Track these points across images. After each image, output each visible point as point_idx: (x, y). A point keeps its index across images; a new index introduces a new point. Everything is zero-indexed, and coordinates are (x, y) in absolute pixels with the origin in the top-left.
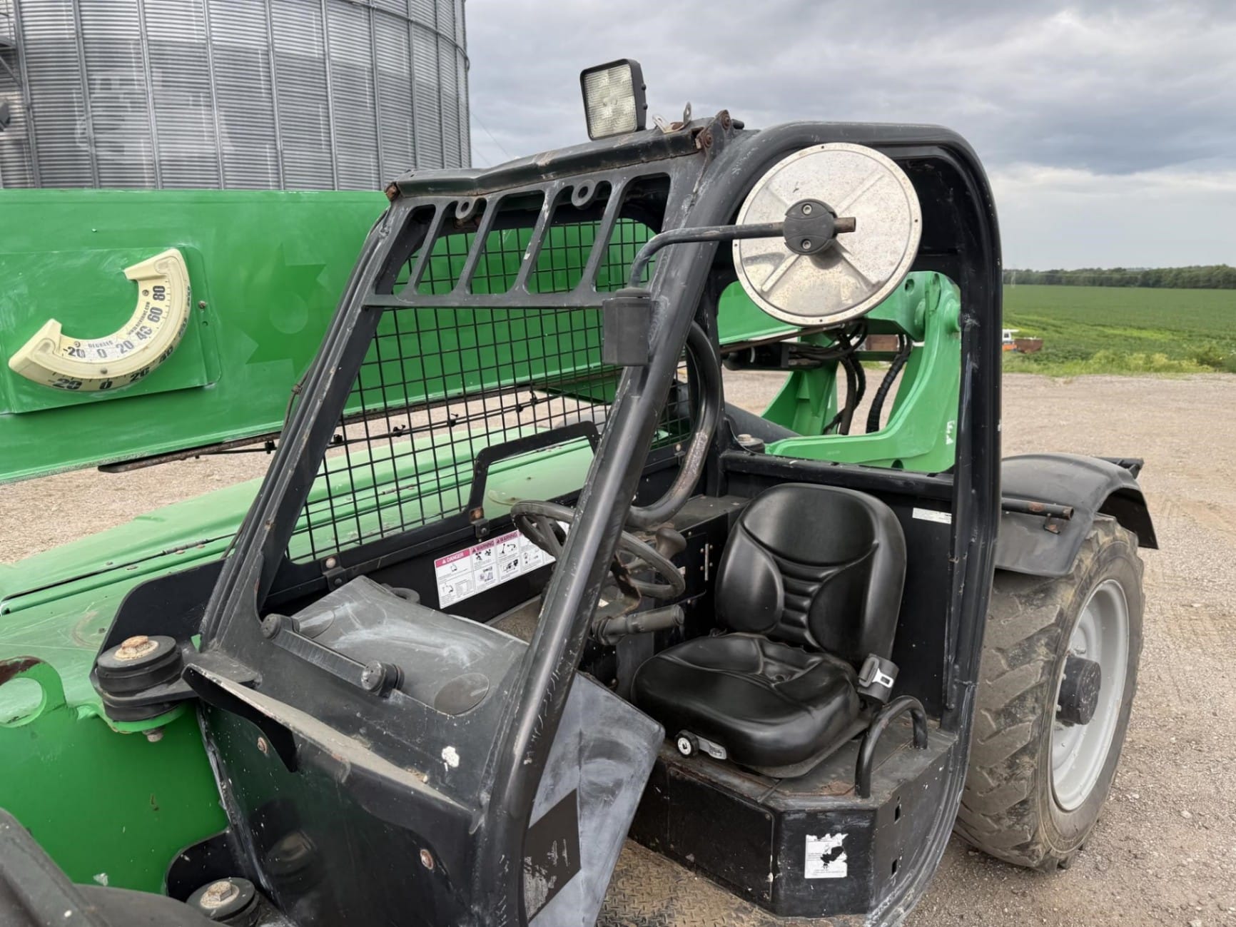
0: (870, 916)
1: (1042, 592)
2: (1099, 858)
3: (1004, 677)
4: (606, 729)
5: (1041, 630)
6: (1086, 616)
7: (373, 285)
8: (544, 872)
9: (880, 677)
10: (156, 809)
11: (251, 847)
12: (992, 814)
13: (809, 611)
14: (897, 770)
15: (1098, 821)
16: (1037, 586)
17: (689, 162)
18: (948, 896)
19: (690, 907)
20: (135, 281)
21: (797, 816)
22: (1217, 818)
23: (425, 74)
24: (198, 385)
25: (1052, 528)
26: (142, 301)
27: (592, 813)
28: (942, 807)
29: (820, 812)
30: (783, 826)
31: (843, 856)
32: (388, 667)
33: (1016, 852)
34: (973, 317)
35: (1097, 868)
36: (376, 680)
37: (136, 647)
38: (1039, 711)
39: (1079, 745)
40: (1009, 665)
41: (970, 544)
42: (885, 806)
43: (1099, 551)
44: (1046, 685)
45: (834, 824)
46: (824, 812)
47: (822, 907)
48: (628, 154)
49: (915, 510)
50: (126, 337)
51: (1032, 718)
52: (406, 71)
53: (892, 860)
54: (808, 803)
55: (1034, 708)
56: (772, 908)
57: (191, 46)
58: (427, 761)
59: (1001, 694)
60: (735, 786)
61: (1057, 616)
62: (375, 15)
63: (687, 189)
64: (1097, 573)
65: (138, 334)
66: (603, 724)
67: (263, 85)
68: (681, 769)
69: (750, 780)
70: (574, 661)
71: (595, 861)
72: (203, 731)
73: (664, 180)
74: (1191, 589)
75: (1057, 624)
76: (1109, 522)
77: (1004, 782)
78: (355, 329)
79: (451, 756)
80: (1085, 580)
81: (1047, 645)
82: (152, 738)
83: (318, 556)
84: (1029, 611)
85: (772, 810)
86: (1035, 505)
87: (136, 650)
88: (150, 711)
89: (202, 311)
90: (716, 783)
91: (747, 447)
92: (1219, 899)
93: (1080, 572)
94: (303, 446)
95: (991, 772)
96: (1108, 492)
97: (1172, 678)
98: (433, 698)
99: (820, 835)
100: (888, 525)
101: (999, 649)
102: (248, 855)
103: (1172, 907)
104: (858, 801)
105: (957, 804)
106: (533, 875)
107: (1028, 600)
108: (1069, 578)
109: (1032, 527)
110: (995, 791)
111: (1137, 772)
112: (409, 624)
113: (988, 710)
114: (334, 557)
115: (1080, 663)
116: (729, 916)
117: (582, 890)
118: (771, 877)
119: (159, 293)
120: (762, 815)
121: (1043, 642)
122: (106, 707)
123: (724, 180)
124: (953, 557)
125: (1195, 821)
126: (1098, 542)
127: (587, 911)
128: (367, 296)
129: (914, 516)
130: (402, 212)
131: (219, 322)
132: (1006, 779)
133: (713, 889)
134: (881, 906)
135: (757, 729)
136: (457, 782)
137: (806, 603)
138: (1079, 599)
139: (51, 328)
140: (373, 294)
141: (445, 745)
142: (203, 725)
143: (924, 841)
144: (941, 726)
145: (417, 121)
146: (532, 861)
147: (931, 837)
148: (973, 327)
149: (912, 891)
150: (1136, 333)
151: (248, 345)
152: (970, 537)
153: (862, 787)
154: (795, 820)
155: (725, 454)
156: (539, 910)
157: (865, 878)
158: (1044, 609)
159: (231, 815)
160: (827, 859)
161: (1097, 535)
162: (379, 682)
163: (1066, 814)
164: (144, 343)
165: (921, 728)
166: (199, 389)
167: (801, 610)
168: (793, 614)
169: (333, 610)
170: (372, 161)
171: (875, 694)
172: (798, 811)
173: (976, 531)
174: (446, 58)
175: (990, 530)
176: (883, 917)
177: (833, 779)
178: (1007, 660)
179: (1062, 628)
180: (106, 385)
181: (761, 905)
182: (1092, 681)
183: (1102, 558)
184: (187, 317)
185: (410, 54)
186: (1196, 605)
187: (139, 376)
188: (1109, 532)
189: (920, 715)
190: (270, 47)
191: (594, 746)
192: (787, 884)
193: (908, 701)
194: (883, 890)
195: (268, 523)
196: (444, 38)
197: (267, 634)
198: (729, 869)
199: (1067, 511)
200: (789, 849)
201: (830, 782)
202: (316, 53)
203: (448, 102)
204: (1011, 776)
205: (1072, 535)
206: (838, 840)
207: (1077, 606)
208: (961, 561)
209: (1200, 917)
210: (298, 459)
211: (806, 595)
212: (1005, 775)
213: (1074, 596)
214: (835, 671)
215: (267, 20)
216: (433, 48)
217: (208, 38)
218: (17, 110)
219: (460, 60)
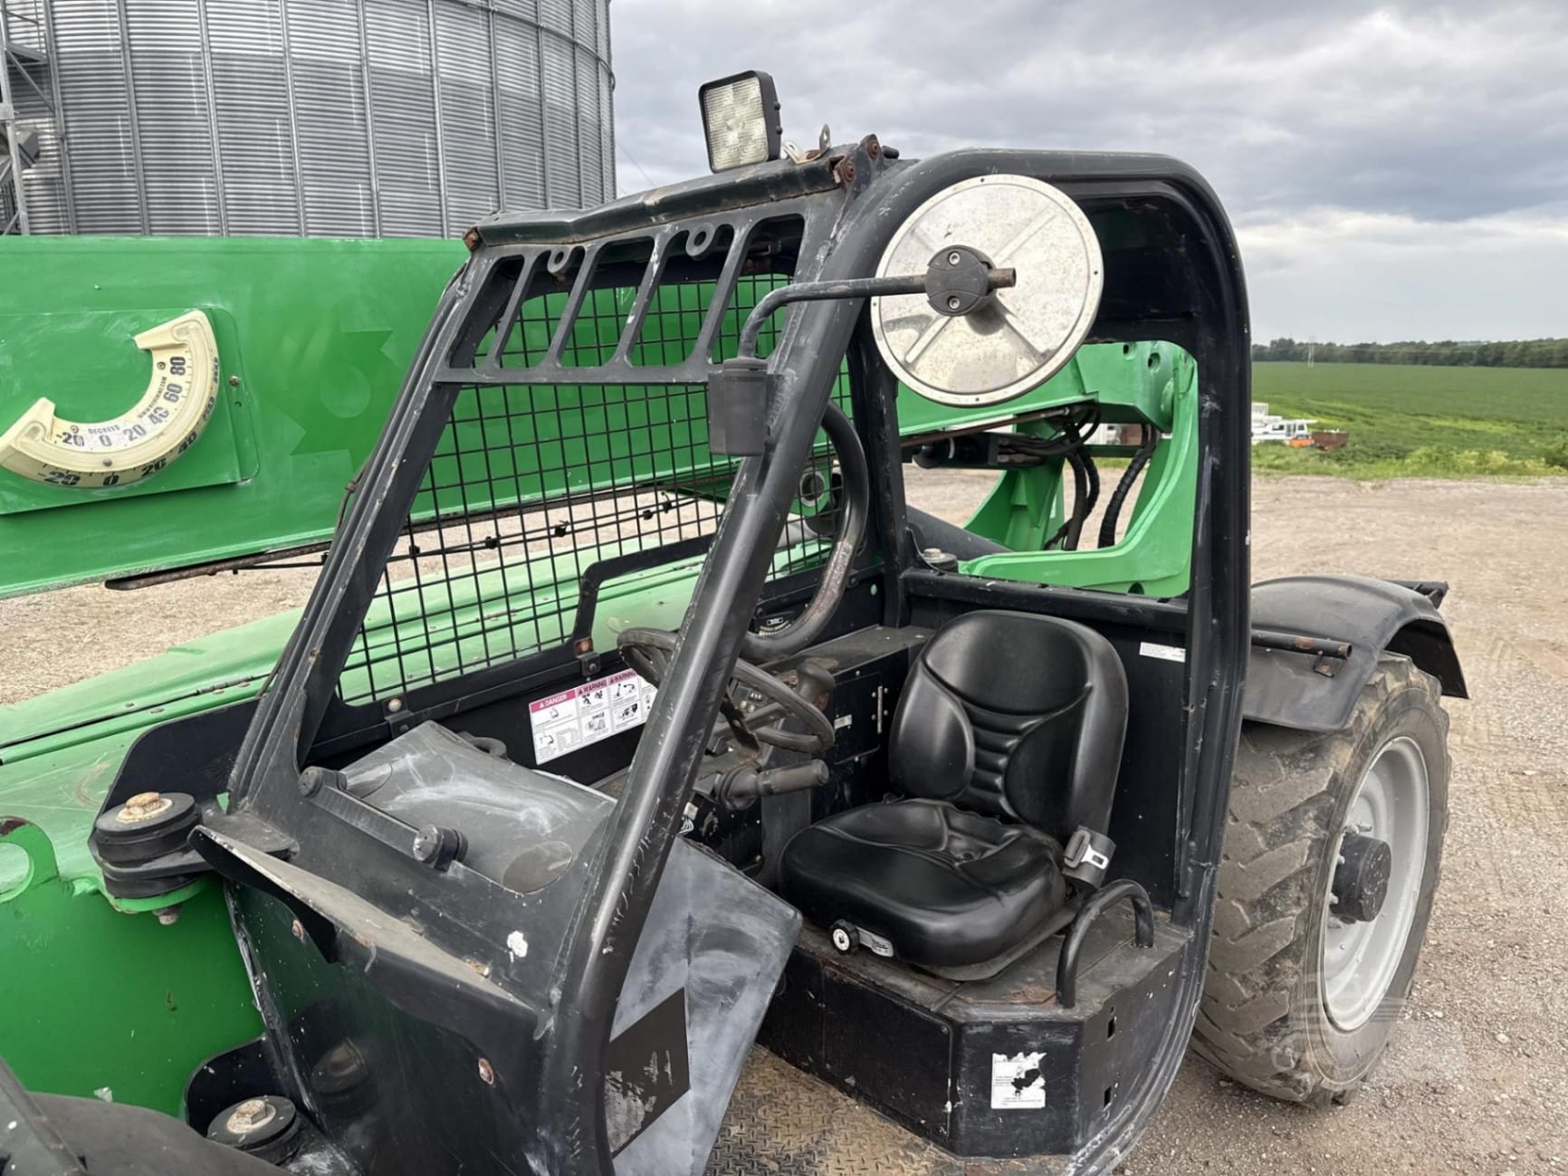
0: (1074, 1158)
1: (1311, 751)
2: (1387, 1091)
3: (1259, 859)
4: (724, 914)
5: (1309, 799)
6: (1370, 782)
7: (447, 357)
8: (639, 1091)
9: (1092, 855)
10: (174, 1009)
11: (291, 1058)
12: (1246, 1033)
13: (1005, 772)
14: (1111, 974)
15: (1387, 1045)
16: (1305, 745)
17: (828, 199)
18: (1190, 1137)
19: (847, 1142)
20: (148, 351)
21: (980, 1029)
22: (1543, 1043)
23: (557, 93)
24: (229, 481)
25: (1324, 669)
26: (157, 374)
27: (705, 1019)
28: (1172, 1022)
29: (1010, 1024)
30: (964, 1041)
31: (1040, 1081)
32: (446, 833)
33: (1278, 1083)
34: (1215, 399)
35: (1384, 1105)
36: (431, 849)
37: (143, 806)
38: (1305, 903)
39: (1363, 948)
40: (1268, 844)
41: (1210, 689)
42: (1093, 1019)
43: (1387, 700)
44: (1314, 869)
45: (1027, 1040)
46: (1016, 1024)
47: (1012, 1145)
48: (753, 191)
49: (1143, 645)
50: (137, 421)
51: (1296, 911)
52: (534, 90)
53: (1104, 1088)
54: (995, 1014)
55: (1299, 898)
56: (950, 1145)
57: (266, 60)
58: (489, 949)
59: (1257, 880)
60: (905, 991)
61: (1330, 782)
62: (498, 21)
63: (823, 236)
64: (1385, 727)
65: (151, 416)
66: (720, 907)
67: (354, 108)
68: (838, 968)
69: (925, 984)
70: (669, 826)
71: (708, 1080)
72: (232, 912)
73: (796, 223)
74: (1523, 752)
75: (1328, 792)
76: (1401, 663)
77: (1261, 992)
78: (423, 412)
79: (518, 944)
80: (1369, 736)
81: (1316, 819)
82: (164, 920)
83: (379, 696)
84: (1294, 775)
85: (950, 1021)
86: (1303, 640)
87: (145, 810)
88: (160, 885)
89: (234, 389)
90: (882, 987)
91: (934, 564)
92: (1540, 1146)
93: (1360, 726)
94: (357, 559)
95: (1244, 980)
96: (1398, 625)
97: (1494, 864)
98: (502, 872)
99: (1011, 1054)
100: (1106, 663)
101: (1256, 824)
102: (288, 1070)
103: (1478, 1155)
104: (1060, 1012)
105: (1192, 1018)
106: (625, 1095)
107: (1293, 761)
108: (1345, 734)
109: (1299, 668)
110: (1249, 1004)
111: (1442, 984)
112: (481, 781)
113: (1239, 900)
114: (398, 697)
115: (1364, 842)
116: (896, 1154)
117: (691, 1114)
118: (949, 1106)
119: (178, 365)
120: (937, 1028)
121: (1311, 815)
122: (106, 879)
123: (870, 222)
124: (1187, 705)
125: (1513, 1047)
126: (1385, 688)
127: (698, 1140)
128: (438, 369)
129: (1141, 653)
130: (486, 264)
131: (256, 403)
132: (1263, 989)
133: (877, 1121)
134: (1089, 1145)
135: (934, 920)
136: (524, 976)
137: (1002, 761)
138: (1359, 761)
139: (43, 410)
140: (447, 368)
141: (511, 930)
142: (231, 905)
143: (1149, 1063)
144: (1174, 919)
145: (548, 153)
146: (622, 1077)
147: (1158, 1059)
148: (1213, 412)
149: (1131, 1127)
150: (1469, 425)
151: (292, 431)
152: (1210, 679)
153: (1065, 994)
154: (978, 1033)
155: (907, 573)
156: (633, 1138)
157: (1068, 1108)
158: (1313, 772)
159: (267, 1018)
160: (1019, 1084)
161: (1384, 679)
162: (434, 851)
163: (1343, 1035)
164: (160, 427)
165: (1145, 921)
166: (232, 485)
167: (996, 770)
168: (985, 775)
169: (391, 763)
170: (492, 205)
171: (1085, 877)
172: (983, 1024)
173: (1217, 672)
174: (585, 73)
175: (1236, 671)
176: (1091, 1160)
177: (1029, 983)
178: (1265, 839)
179: (1336, 797)
180: (112, 480)
181: (936, 1142)
182: (1379, 865)
183: (1391, 709)
184: (214, 396)
185: (540, 69)
186: (1529, 773)
187: (153, 470)
188: (1400, 674)
189: (1143, 905)
190: (364, 60)
191: (707, 935)
192: (969, 1116)
193: (1127, 886)
194: (1092, 1125)
195: (312, 654)
196: (584, 49)
197: (305, 791)
198: (897, 1096)
199: (1343, 647)
200: (971, 1070)
201: (1025, 987)
202: (422, 68)
203: (587, 129)
204: (1269, 986)
205: (1350, 678)
206: (1033, 1061)
207: (1358, 769)
208: (1198, 710)
209: (1514, 1169)
210: (351, 573)
211: (1003, 751)
212: (1262, 984)
213: (1352, 756)
214: (1039, 846)
215: (360, 27)
216: (568, 62)
217: (286, 50)
218: (48, 141)
219: (603, 77)
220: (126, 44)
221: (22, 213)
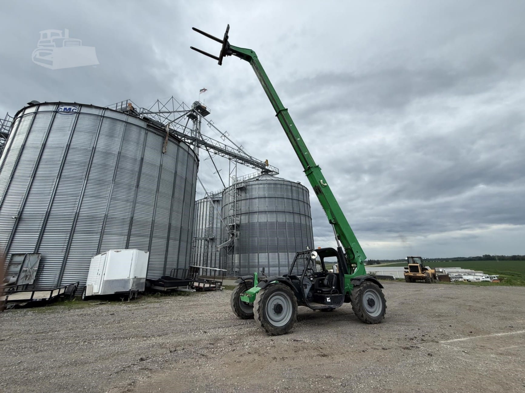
9: (333, 287)
23: (303, 222)
43: (368, 285)
52: (300, 222)
57: (265, 222)
62: (295, 214)
67: (276, 227)
108: (362, 286)
130: (297, 254)
145: (302, 231)
154: (325, 297)
160: (329, 300)
170: (294, 239)
174: (307, 219)
185: (301, 219)
190: (277, 221)
196: (307, 215)
202: (284, 221)
203: (308, 227)
206: (329, 298)
215: (277, 217)
216: (305, 218)
217: (267, 221)
218: (238, 234)
219: (310, 219)
220: (249, 222)
221: (235, 244)
